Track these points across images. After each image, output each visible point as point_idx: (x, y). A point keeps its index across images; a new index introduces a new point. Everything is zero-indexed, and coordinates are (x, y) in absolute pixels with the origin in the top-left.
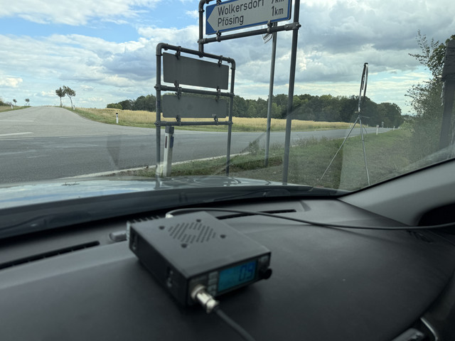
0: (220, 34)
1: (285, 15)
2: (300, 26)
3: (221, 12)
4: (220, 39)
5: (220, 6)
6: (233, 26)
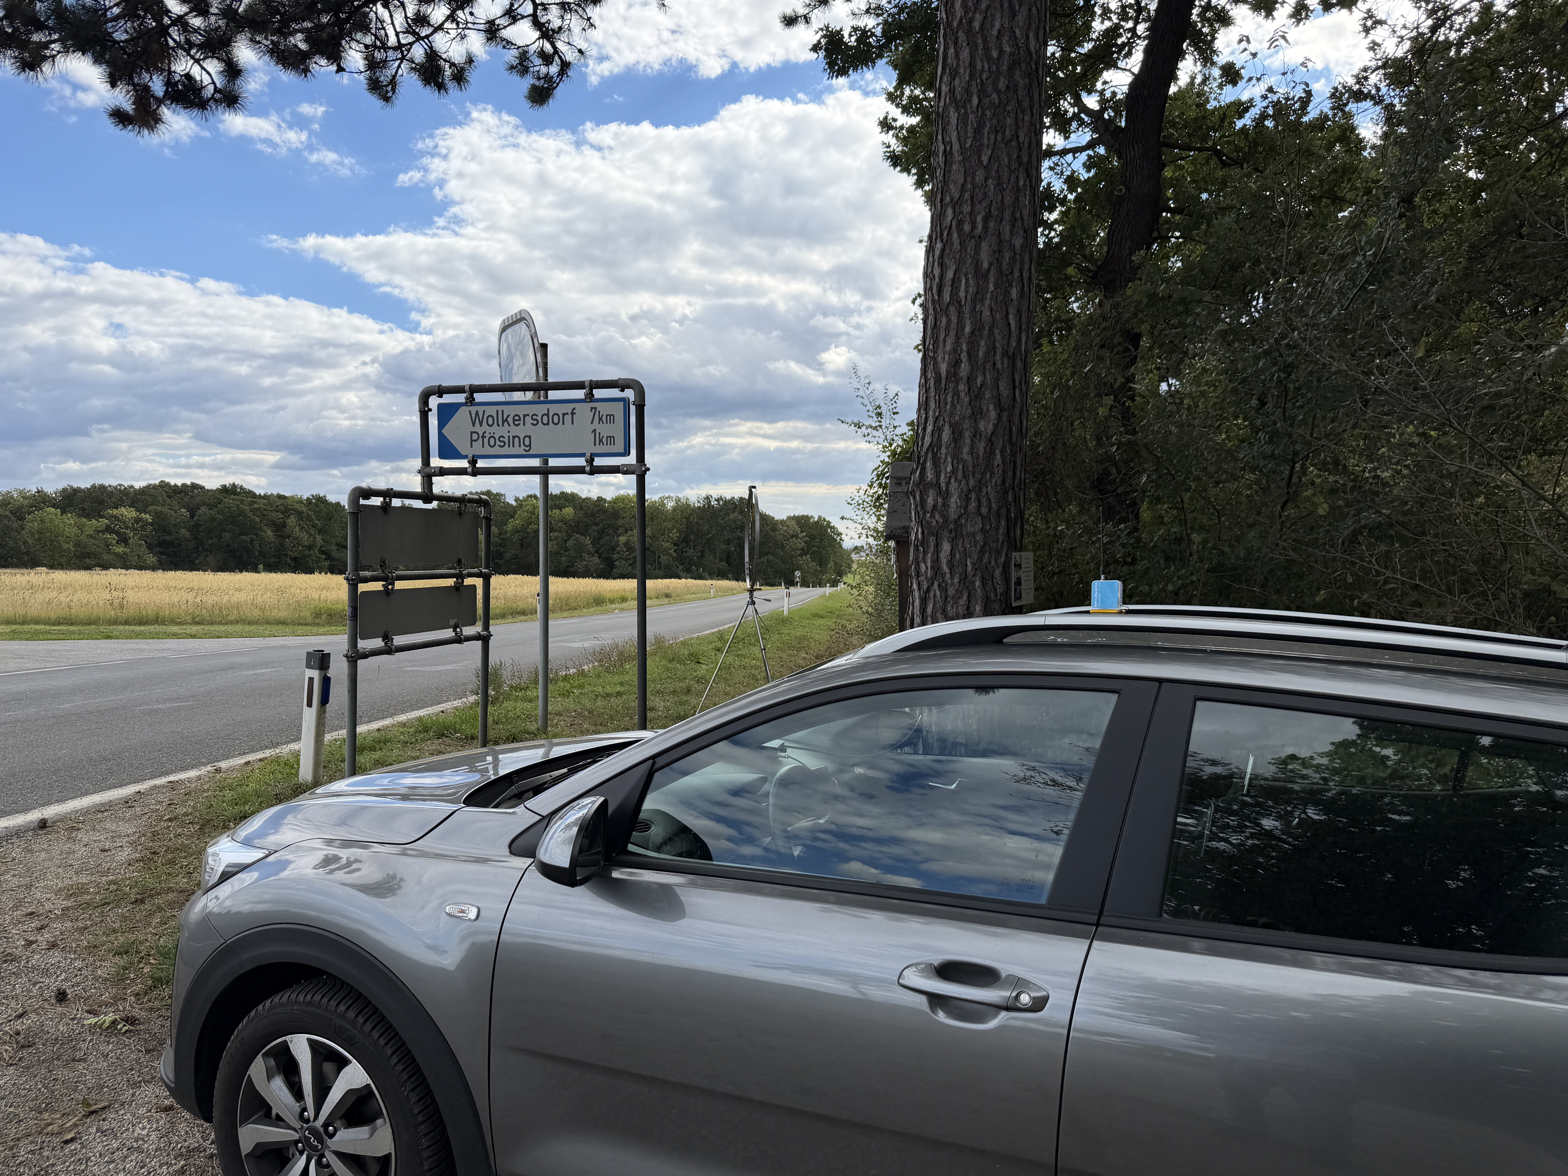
0: (477, 462)
1: (619, 447)
2: (648, 469)
3: (476, 419)
4: (476, 472)
5: (474, 409)
6: (506, 451)
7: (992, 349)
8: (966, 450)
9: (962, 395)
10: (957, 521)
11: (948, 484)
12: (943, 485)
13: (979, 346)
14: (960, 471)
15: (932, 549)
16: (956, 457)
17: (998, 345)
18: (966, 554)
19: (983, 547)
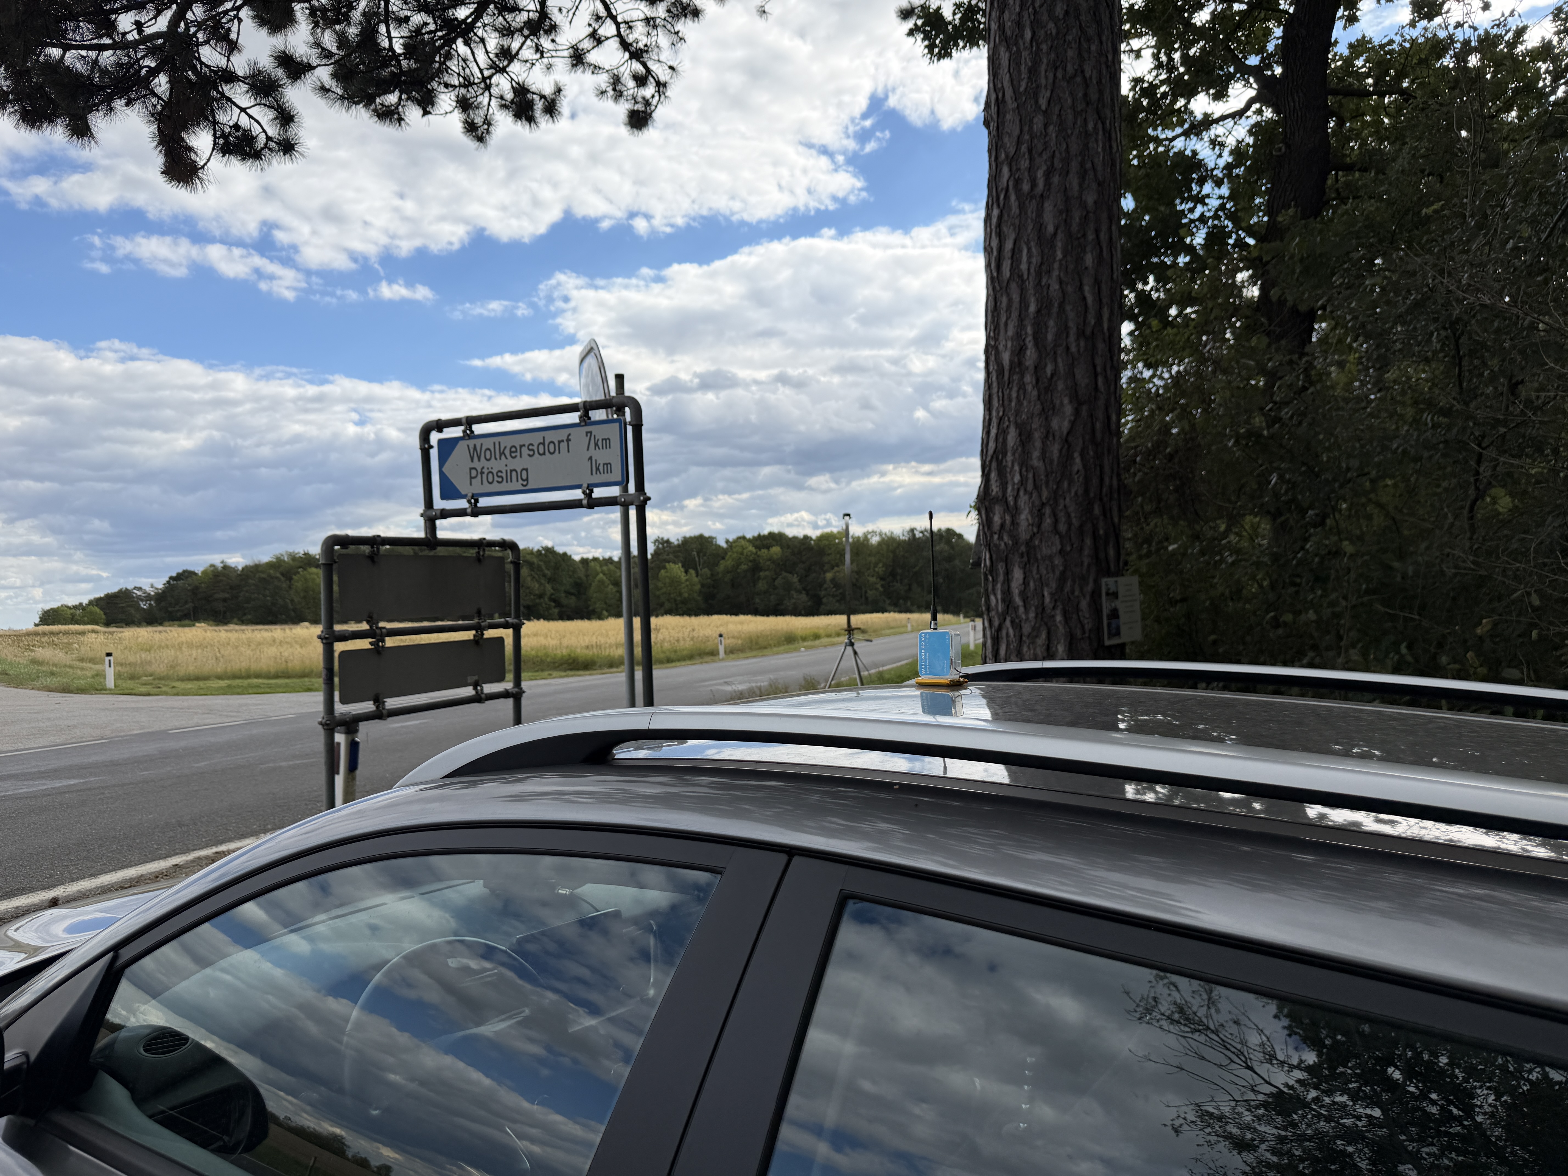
0: (477, 501)
1: (617, 475)
2: (649, 499)
3: (474, 455)
4: (476, 512)
5: (471, 443)
6: (504, 487)
7: (1063, 329)
8: (1036, 454)
9: (1029, 388)
10: (1028, 543)
11: (1016, 498)
12: (1011, 499)
13: (1047, 327)
14: (1030, 481)
15: (1001, 578)
16: (1024, 463)
17: (1071, 324)
18: (1042, 583)
19: (1063, 573)
